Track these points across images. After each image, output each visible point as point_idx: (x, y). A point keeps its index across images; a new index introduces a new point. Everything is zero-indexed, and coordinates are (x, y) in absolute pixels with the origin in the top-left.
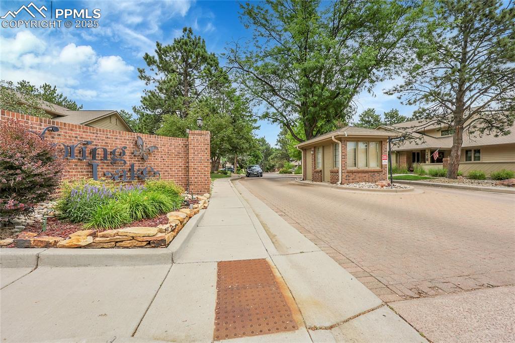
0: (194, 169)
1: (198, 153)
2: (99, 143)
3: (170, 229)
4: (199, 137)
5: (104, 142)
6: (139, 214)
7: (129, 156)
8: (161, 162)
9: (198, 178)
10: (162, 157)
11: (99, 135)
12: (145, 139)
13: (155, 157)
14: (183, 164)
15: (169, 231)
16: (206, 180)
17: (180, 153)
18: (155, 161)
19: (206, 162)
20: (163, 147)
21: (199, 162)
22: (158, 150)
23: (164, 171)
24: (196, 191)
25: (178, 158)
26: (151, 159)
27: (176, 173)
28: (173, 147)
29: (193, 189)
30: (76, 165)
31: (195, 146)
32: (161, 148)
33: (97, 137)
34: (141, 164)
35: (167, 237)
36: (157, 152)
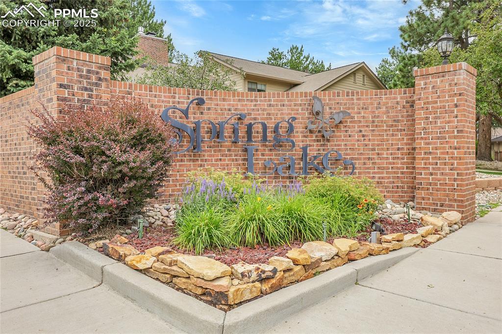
0: (425, 153)
1: (436, 118)
2: (259, 115)
3: (254, 276)
4: (438, 80)
5: (265, 113)
6: (249, 235)
7: (301, 132)
8: (358, 140)
9: (436, 174)
10: (361, 131)
11: (259, 103)
12: (330, 100)
13: (346, 131)
14: (406, 144)
15: (251, 280)
16: (455, 180)
17: (398, 121)
18: (347, 141)
19: (455, 137)
20: (362, 111)
21: (438, 138)
22: (353, 118)
23: (365, 159)
24: (431, 204)
25: (394, 131)
26: (340, 136)
27: (390, 163)
28: (384, 109)
29: (423, 199)
30: (229, 150)
31: (428, 103)
32: (359, 113)
33: (255, 105)
34: (321, 145)
35: (232, 290)
36: (351, 122)
